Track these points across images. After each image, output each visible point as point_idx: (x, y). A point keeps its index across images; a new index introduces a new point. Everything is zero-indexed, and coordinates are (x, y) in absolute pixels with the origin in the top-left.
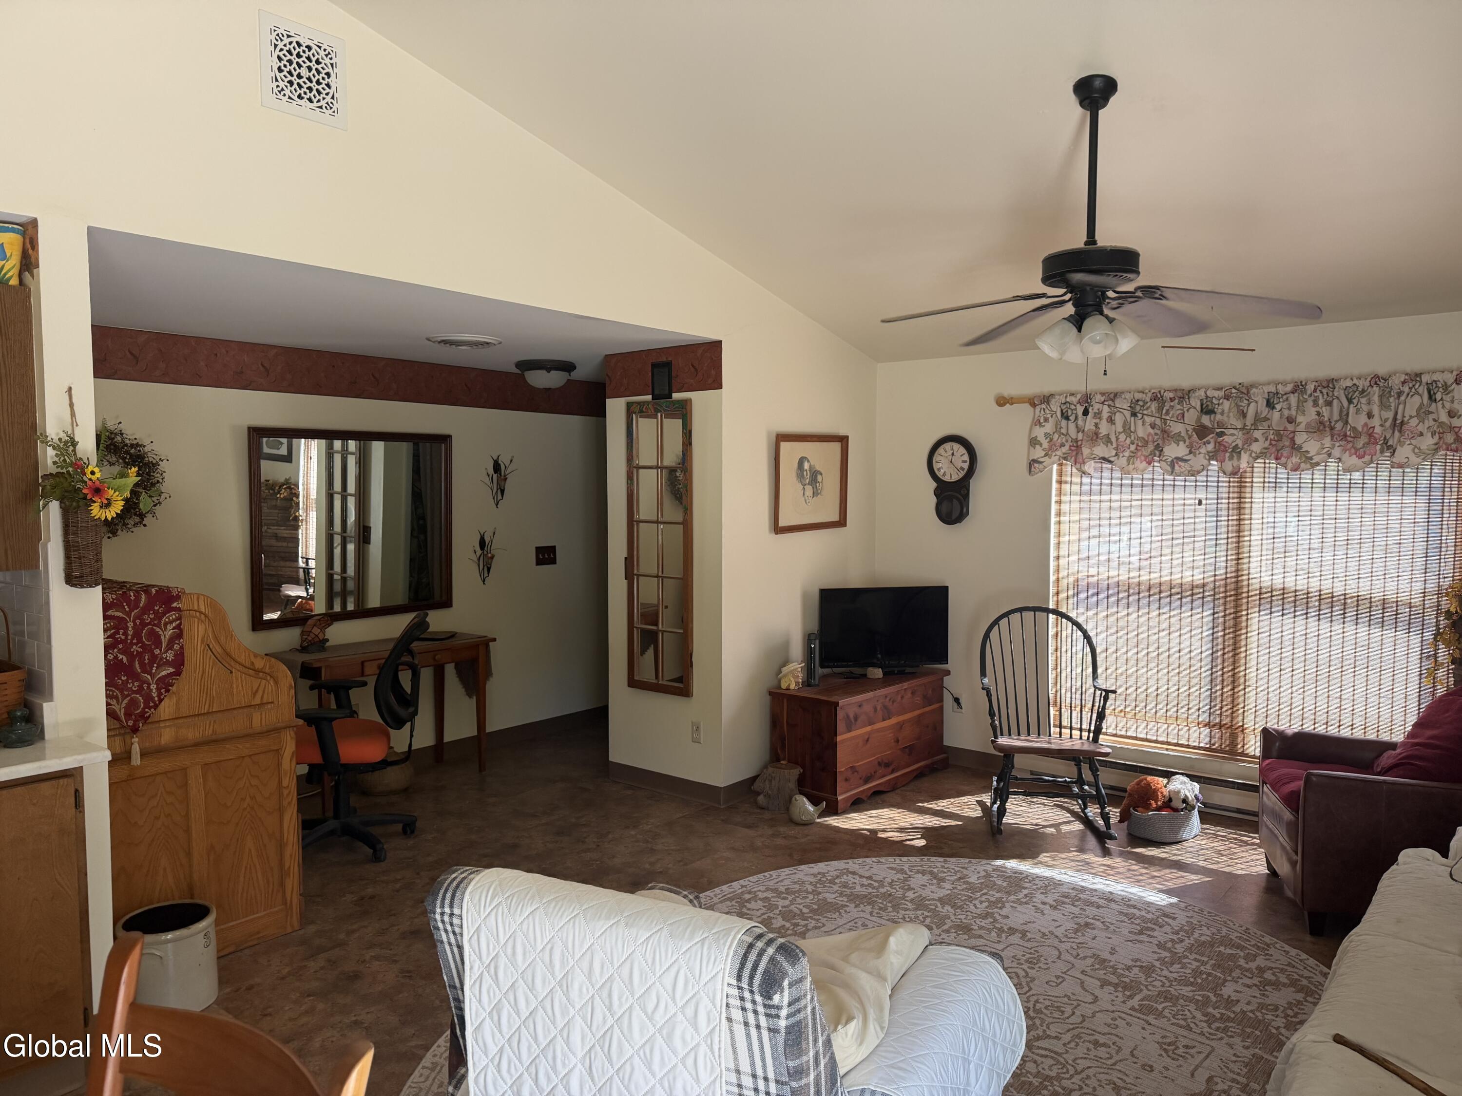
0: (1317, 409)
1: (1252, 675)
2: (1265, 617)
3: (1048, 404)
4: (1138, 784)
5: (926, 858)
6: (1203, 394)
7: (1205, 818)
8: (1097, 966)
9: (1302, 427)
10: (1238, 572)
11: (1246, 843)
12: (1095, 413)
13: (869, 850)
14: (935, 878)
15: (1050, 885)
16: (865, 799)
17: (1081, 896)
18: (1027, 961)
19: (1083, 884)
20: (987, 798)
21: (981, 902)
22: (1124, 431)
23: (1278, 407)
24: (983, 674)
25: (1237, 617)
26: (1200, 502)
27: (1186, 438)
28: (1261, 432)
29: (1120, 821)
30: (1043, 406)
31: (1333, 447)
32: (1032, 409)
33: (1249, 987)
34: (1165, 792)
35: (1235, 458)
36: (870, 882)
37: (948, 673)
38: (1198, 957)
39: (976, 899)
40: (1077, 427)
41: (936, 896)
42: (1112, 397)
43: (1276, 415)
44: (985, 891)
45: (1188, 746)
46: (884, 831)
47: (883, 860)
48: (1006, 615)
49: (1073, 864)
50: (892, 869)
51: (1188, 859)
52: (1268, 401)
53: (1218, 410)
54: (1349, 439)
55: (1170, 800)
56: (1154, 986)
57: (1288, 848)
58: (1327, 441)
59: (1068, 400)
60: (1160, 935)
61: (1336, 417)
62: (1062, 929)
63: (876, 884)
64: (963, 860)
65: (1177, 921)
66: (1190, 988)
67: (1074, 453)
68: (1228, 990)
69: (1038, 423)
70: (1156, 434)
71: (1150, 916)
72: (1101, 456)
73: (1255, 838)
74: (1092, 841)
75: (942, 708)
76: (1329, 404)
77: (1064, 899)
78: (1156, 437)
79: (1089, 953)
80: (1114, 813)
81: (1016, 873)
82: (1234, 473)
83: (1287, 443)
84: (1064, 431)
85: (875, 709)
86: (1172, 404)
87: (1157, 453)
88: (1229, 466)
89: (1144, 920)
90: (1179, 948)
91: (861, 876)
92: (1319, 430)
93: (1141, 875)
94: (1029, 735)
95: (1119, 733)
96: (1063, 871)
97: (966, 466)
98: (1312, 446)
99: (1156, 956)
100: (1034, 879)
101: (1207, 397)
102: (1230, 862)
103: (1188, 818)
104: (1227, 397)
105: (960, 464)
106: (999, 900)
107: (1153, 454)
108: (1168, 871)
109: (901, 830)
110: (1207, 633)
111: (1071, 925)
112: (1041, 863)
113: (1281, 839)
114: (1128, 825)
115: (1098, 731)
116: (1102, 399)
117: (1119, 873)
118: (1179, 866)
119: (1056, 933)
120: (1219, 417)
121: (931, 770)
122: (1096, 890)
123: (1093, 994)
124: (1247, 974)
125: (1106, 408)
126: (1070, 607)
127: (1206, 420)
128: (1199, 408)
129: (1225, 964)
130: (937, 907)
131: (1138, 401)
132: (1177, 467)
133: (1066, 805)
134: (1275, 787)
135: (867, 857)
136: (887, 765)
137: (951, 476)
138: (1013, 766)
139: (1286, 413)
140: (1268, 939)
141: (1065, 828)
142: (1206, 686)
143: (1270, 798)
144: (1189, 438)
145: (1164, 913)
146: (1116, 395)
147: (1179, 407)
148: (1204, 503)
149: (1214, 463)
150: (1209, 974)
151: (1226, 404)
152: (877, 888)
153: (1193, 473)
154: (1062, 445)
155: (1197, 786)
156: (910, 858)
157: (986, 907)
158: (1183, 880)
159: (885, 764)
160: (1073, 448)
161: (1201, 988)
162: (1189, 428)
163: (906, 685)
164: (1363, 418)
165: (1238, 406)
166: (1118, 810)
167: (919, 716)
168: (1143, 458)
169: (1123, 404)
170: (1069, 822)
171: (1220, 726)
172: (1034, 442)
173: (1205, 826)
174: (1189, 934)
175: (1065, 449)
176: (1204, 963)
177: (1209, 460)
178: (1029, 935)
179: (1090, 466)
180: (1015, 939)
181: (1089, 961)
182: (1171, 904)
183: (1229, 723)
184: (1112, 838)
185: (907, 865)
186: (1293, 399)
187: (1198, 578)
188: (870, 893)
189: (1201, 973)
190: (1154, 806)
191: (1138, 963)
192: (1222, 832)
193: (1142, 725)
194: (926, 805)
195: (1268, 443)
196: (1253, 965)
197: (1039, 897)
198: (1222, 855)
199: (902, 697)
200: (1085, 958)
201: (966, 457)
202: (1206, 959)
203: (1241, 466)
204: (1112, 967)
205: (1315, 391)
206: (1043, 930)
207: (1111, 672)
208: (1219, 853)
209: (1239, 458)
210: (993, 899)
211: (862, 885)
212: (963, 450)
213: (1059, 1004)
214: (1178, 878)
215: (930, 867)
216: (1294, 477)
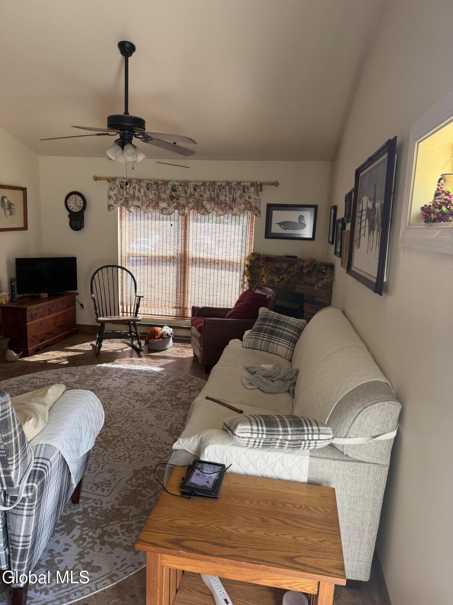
0: (210, 192)
1: (190, 289)
2: (194, 268)
3: (115, 181)
4: (151, 330)
5: (68, 368)
6: (172, 183)
7: (174, 341)
8: (135, 395)
9: (205, 199)
10: (185, 251)
11: (187, 347)
12: (133, 187)
13: (43, 368)
14: (72, 375)
15: (119, 370)
16: (41, 348)
17: (130, 372)
18: (109, 398)
19: (131, 368)
20: (94, 343)
21: (91, 381)
22: (144, 196)
23: (197, 190)
24: (92, 293)
25: (185, 268)
26: (172, 225)
27: (167, 200)
28: (192, 199)
29: (145, 345)
30: (113, 182)
31: (214, 207)
32: (108, 183)
33: (186, 393)
34: (161, 332)
35: (183, 209)
36: (43, 380)
37: (77, 294)
38: (170, 386)
39: (89, 380)
40: (127, 192)
41: (72, 381)
42: (139, 181)
43: (197, 194)
44: (93, 376)
45: (169, 316)
46: (50, 360)
47: (49, 371)
48: (101, 268)
49: (127, 362)
50: (53, 374)
51: (168, 355)
52: (194, 188)
53: (178, 190)
54: (220, 204)
55: (162, 335)
56: (155, 398)
57: (199, 346)
58: (213, 204)
59: (123, 180)
60: (157, 381)
61: (215, 196)
62: (123, 385)
63: (46, 381)
64: (84, 366)
65: (164, 376)
66: (167, 397)
67: (126, 203)
68: (179, 395)
69: (111, 189)
70: (156, 198)
71: (154, 376)
72: (136, 205)
73: (190, 345)
74: (135, 353)
75: (75, 309)
76: (213, 191)
77: (124, 375)
78: (156, 199)
79: (132, 391)
80: (143, 343)
81: (105, 368)
82: (183, 215)
83: (200, 205)
84: (121, 193)
85: (45, 311)
86: (162, 186)
87: (157, 205)
88: (181, 212)
89: (152, 377)
90: (164, 385)
91: (39, 379)
92: (210, 200)
93: (152, 362)
94: (111, 316)
95: (145, 313)
96: (124, 365)
97: (82, 205)
98: (208, 206)
99: (156, 388)
100: (112, 369)
101: (174, 185)
102: (182, 354)
103: (168, 341)
104: (181, 185)
105: (79, 205)
106: (98, 379)
107: (155, 205)
108: (161, 360)
109: (58, 359)
110: (175, 275)
111: (126, 383)
112: (115, 363)
113: (197, 343)
114: (148, 346)
115: (137, 313)
116: (136, 182)
117: (144, 363)
118: (165, 357)
119: (120, 387)
120: (178, 193)
121: (71, 335)
122: (135, 370)
123: (133, 405)
124: (185, 389)
125: (137, 185)
126: (126, 265)
127: (173, 193)
128: (171, 188)
129: (178, 387)
130: (73, 385)
131: (149, 184)
132: (164, 212)
133: (125, 341)
134: (195, 326)
135: (42, 371)
136: (51, 334)
137: (76, 210)
138: (104, 328)
139: (200, 193)
140: (192, 377)
141: (125, 350)
142: (175, 294)
143: (194, 330)
144: (168, 200)
145: (159, 374)
146: (141, 180)
147: (164, 188)
148: (173, 226)
149: (176, 211)
150: (173, 391)
151: (180, 188)
152: (47, 382)
153: (169, 214)
154: (121, 199)
155: (171, 329)
156: (62, 369)
157: (93, 382)
158: (166, 362)
159: (50, 334)
160: (125, 201)
161: (170, 396)
162: (168, 196)
163: (58, 300)
164: (224, 197)
165: (184, 189)
166: (144, 341)
167: (65, 313)
168: (151, 207)
169: (143, 184)
170: (127, 347)
171: (180, 308)
172: (110, 197)
173: (174, 343)
174: (167, 379)
175: (122, 201)
176: (172, 388)
177: (175, 210)
178: (110, 389)
179: (132, 209)
180: (105, 391)
181: (132, 394)
182: (162, 371)
183: (182, 306)
184: (142, 351)
185: (60, 372)
186: (202, 188)
187: (172, 254)
188: (44, 384)
189: (171, 391)
190: (157, 338)
191: (150, 392)
192: (180, 345)
193: (153, 309)
194: (69, 348)
195: (194, 204)
196: (187, 386)
197: (114, 375)
198: (180, 352)
199: (57, 305)
200: (131, 393)
201: (82, 202)
202: (172, 387)
203: (186, 212)
204: (140, 395)
205: (209, 185)
206: (115, 386)
207: (142, 290)
208: (179, 352)
209: (185, 209)
210: (96, 379)
211: (40, 382)
212: (80, 198)
213: (121, 411)
214: (164, 362)
215: (70, 371)
216: (203, 217)
